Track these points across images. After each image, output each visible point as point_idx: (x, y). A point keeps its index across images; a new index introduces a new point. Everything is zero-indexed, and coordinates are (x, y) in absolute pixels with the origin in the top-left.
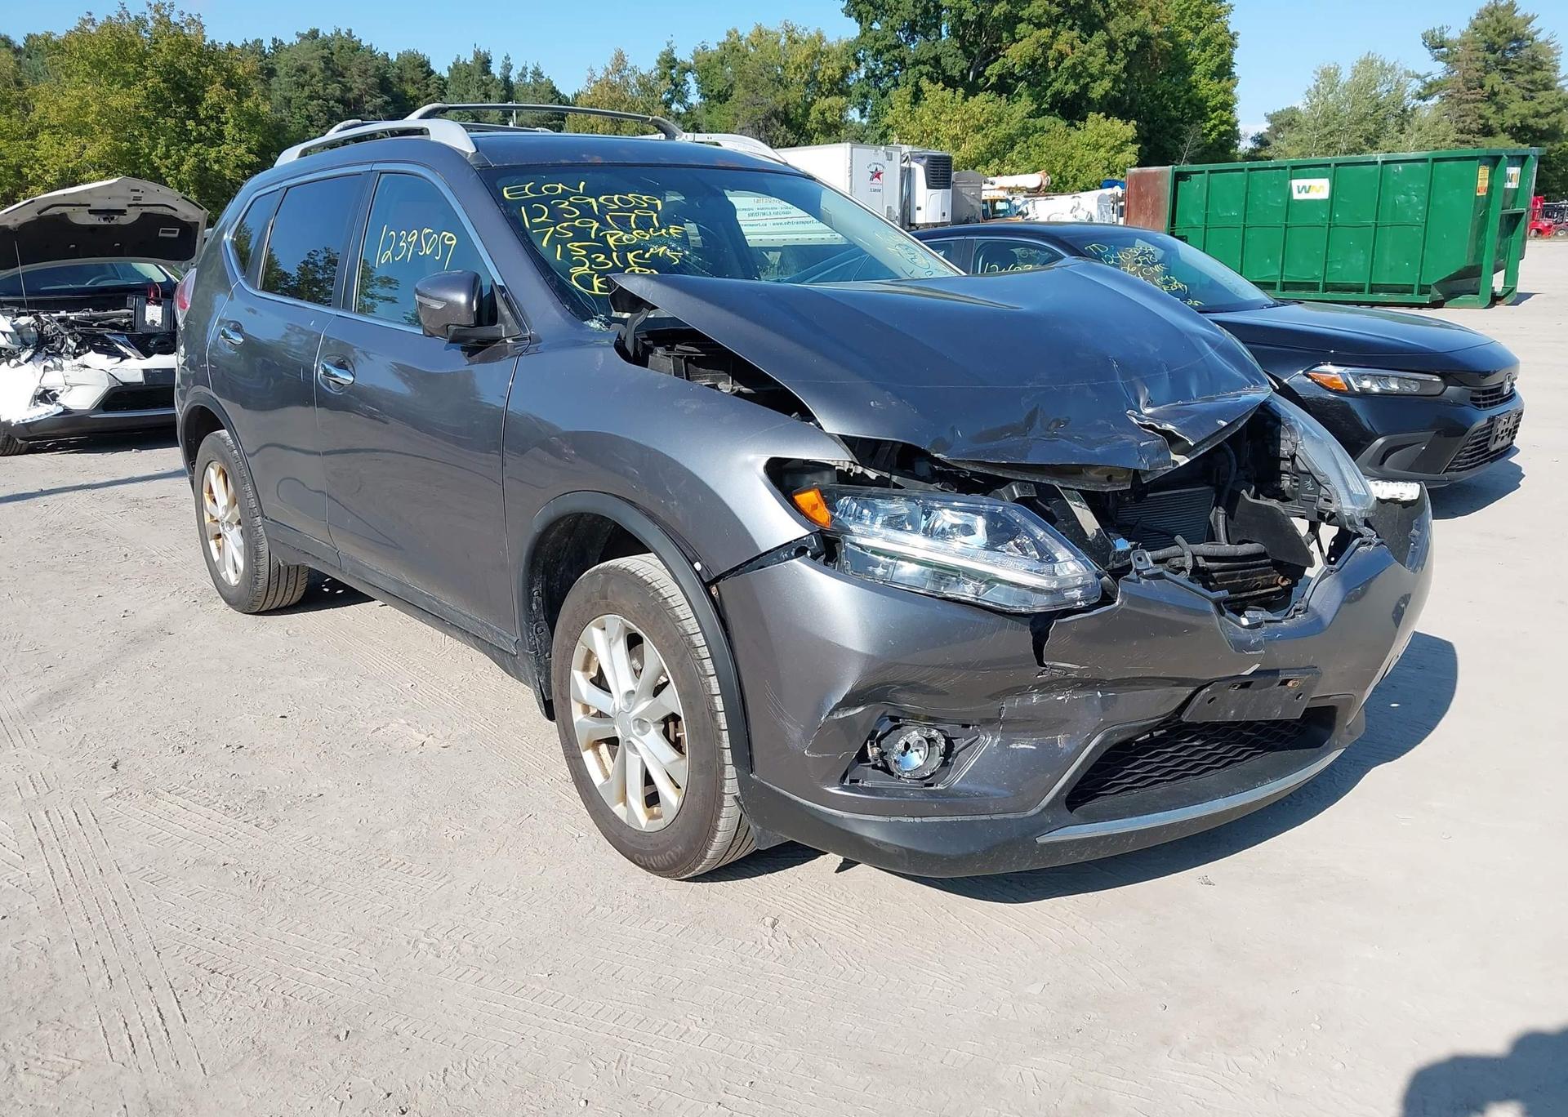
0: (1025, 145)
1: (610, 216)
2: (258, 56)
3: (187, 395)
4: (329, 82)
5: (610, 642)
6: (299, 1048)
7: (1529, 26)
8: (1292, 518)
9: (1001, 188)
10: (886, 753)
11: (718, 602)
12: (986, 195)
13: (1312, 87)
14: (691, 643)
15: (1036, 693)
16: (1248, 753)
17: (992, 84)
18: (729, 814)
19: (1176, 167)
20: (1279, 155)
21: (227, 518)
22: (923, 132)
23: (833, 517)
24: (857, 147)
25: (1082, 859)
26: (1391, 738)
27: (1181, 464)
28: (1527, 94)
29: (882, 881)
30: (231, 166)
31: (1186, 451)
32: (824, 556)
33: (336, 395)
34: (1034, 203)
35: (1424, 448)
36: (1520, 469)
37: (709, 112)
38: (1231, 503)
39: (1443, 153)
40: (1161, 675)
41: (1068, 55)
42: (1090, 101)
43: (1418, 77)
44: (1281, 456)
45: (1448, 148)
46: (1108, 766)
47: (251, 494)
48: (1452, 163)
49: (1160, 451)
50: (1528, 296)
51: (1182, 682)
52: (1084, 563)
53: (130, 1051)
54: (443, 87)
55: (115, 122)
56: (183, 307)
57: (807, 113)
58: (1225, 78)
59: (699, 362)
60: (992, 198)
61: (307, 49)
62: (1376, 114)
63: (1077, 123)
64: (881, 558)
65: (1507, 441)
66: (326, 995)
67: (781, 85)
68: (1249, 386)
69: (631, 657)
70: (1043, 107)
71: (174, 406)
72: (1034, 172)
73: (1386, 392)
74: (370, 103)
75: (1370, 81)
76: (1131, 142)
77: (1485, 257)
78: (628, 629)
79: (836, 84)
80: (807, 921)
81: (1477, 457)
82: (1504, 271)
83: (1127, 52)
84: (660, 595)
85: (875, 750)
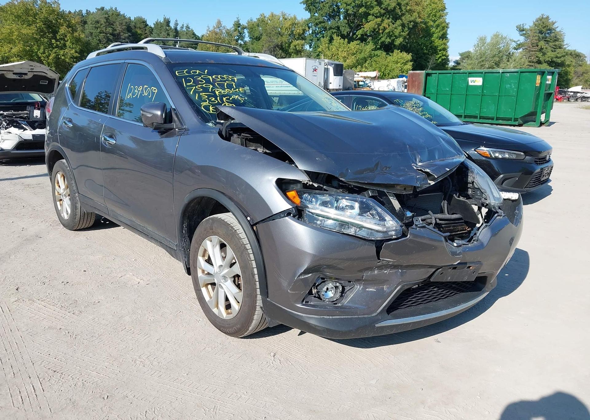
0: (370, 61)
1: (217, 83)
2: (80, 16)
3: (50, 146)
4: (108, 27)
5: (213, 246)
6: (88, 402)
7: (554, 25)
8: (472, 205)
9: (361, 77)
10: (319, 292)
11: (256, 232)
12: (356, 79)
13: (476, 44)
14: (245, 248)
15: (376, 270)
16: (454, 293)
17: (359, 38)
18: (258, 314)
19: (426, 71)
20: (464, 68)
21: (64, 193)
22: (332, 55)
23: (301, 201)
24: (307, 59)
25: (392, 333)
26: (505, 287)
27: (432, 184)
28: (553, 49)
29: (316, 339)
30: (69, 58)
31: (434, 179)
32: (297, 216)
33: (108, 148)
34: (373, 82)
35: (517, 179)
36: (551, 187)
37: (252, 44)
38: (449, 199)
39: (523, 70)
40: (424, 264)
41: (387, 28)
42: (395, 46)
43: (514, 41)
44: (468, 182)
45: (525, 68)
46: (402, 298)
47: (74, 185)
48: (527, 74)
49: (424, 179)
50: (553, 123)
51: (431, 267)
52: (396, 221)
53: (21, 403)
54: (151, 30)
55: (24, 39)
56: (49, 111)
57: (289, 46)
58: (445, 39)
59: (250, 140)
60: (358, 80)
61: (100, 14)
62: (499, 54)
63: (390, 53)
64: (320, 218)
65: (547, 177)
66: (99, 381)
67: (280, 35)
68: (457, 156)
69: (221, 252)
70: (377, 47)
71: (44, 149)
72: (373, 71)
73: (504, 158)
74: (123, 36)
75: (497, 42)
76: (410, 61)
77: (538, 109)
78: (220, 241)
79: (301, 35)
80: (287, 354)
81: (537, 183)
82: (545, 114)
83: (409, 28)
84: (234, 229)
85: (315, 290)
